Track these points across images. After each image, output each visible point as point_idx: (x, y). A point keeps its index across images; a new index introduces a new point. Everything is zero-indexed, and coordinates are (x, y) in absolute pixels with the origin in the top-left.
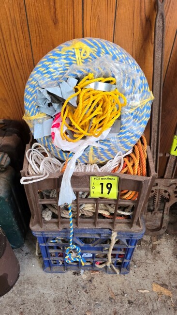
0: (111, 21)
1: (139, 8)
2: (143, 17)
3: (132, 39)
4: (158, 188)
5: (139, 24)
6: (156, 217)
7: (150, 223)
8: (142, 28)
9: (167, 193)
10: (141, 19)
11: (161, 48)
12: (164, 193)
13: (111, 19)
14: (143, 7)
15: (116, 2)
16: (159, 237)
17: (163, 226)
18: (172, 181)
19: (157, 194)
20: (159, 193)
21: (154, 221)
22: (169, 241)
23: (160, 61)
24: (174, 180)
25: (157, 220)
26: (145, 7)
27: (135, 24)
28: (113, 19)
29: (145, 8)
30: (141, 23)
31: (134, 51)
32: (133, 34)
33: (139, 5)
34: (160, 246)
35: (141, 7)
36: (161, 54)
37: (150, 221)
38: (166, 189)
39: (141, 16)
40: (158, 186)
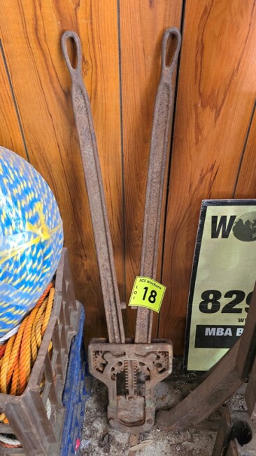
0: (8, 98)
1: (48, 77)
2: (59, 90)
3: (51, 123)
4: (127, 358)
5: (55, 100)
6: (135, 404)
7: (127, 413)
8: (62, 107)
9: (145, 367)
10: (56, 94)
11: (90, 141)
12: (139, 366)
13: (6, 94)
14: (54, 74)
15: (7, 68)
16: (143, 437)
17: (147, 419)
18: (149, 348)
19: (129, 368)
20: (132, 366)
21: (132, 409)
22: (158, 443)
23: (94, 161)
24: (151, 347)
25: (136, 408)
26: (56, 74)
27: (49, 101)
28: (10, 93)
29: (57, 76)
30: (59, 100)
31: (60, 141)
32: (51, 116)
33: (46, 72)
34: (142, 453)
35: (49, 74)
36: (91, 150)
37: (126, 410)
38: (141, 360)
39: (54, 88)
40: (127, 356)
